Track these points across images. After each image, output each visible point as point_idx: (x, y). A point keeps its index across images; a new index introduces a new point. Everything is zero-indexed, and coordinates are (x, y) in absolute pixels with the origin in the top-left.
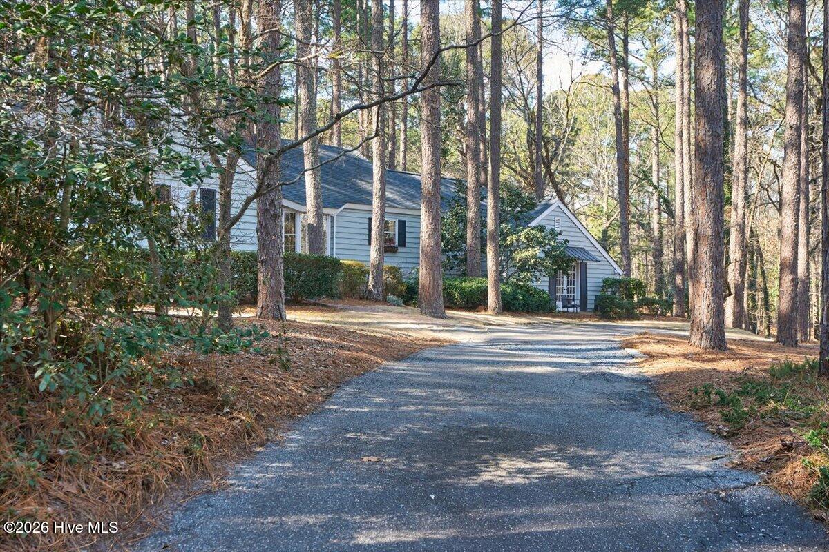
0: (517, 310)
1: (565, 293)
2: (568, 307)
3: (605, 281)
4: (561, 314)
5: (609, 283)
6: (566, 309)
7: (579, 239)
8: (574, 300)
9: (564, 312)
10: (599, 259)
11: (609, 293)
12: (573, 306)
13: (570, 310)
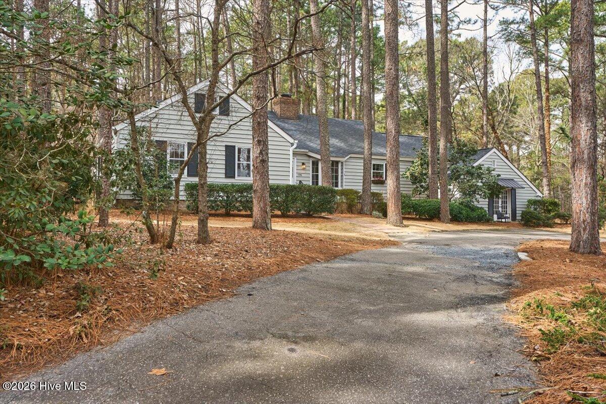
0: (462, 221)
1: (500, 209)
2: (501, 219)
3: (529, 201)
4: (495, 224)
5: (532, 203)
6: (500, 220)
7: (510, 173)
8: (506, 214)
9: (499, 222)
10: (524, 186)
11: (532, 209)
12: (505, 218)
13: (503, 220)
